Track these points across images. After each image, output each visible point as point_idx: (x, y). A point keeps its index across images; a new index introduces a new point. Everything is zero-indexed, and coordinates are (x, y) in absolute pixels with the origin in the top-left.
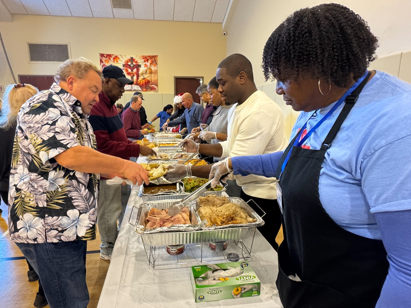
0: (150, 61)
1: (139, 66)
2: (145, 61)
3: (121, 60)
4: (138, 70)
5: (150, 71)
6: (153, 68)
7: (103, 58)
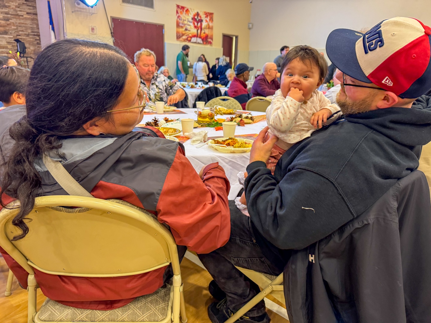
0: (209, 18)
1: (202, 21)
2: (206, 17)
4: (201, 24)
5: (209, 26)
6: (211, 24)
7: (179, 9)
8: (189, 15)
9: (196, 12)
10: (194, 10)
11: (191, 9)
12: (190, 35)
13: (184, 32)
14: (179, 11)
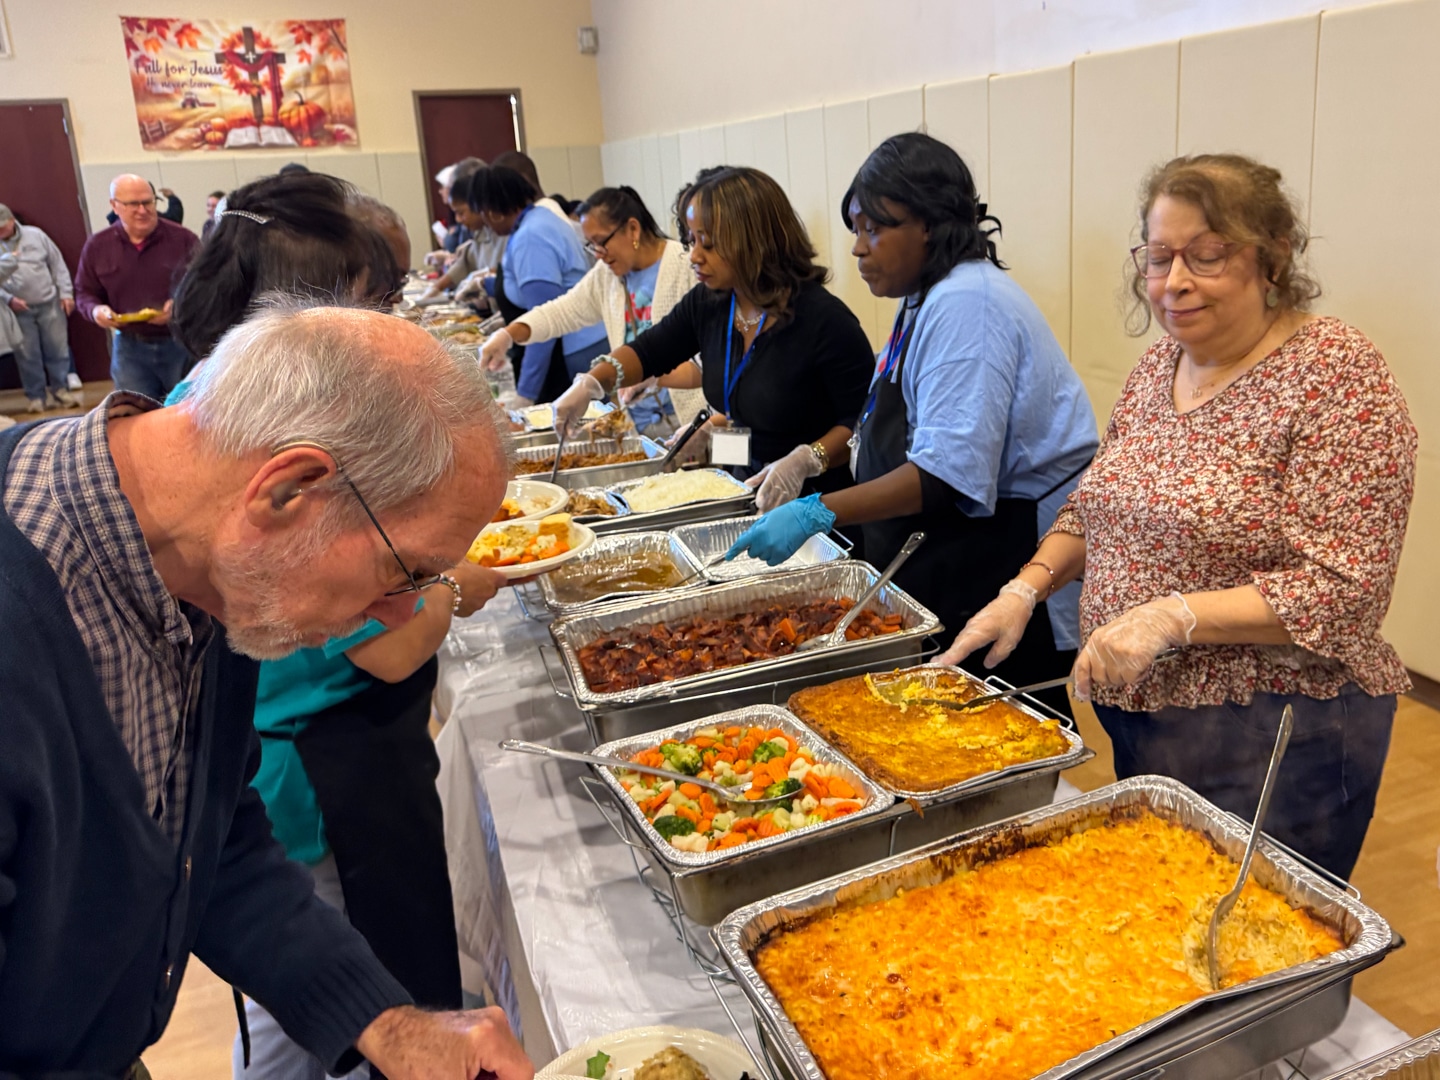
0: (316, 41)
1: (280, 58)
2: (298, 41)
3: (206, 40)
4: (275, 74)
5: (323, 73)
6: (333, 64)
7: (137, 31)
8: (200, 44)
9: (236, 28)
10: (221, 23)
11: (206, 23)
12: (218, 121)
13: (179, 116)
14: (139, 37)
